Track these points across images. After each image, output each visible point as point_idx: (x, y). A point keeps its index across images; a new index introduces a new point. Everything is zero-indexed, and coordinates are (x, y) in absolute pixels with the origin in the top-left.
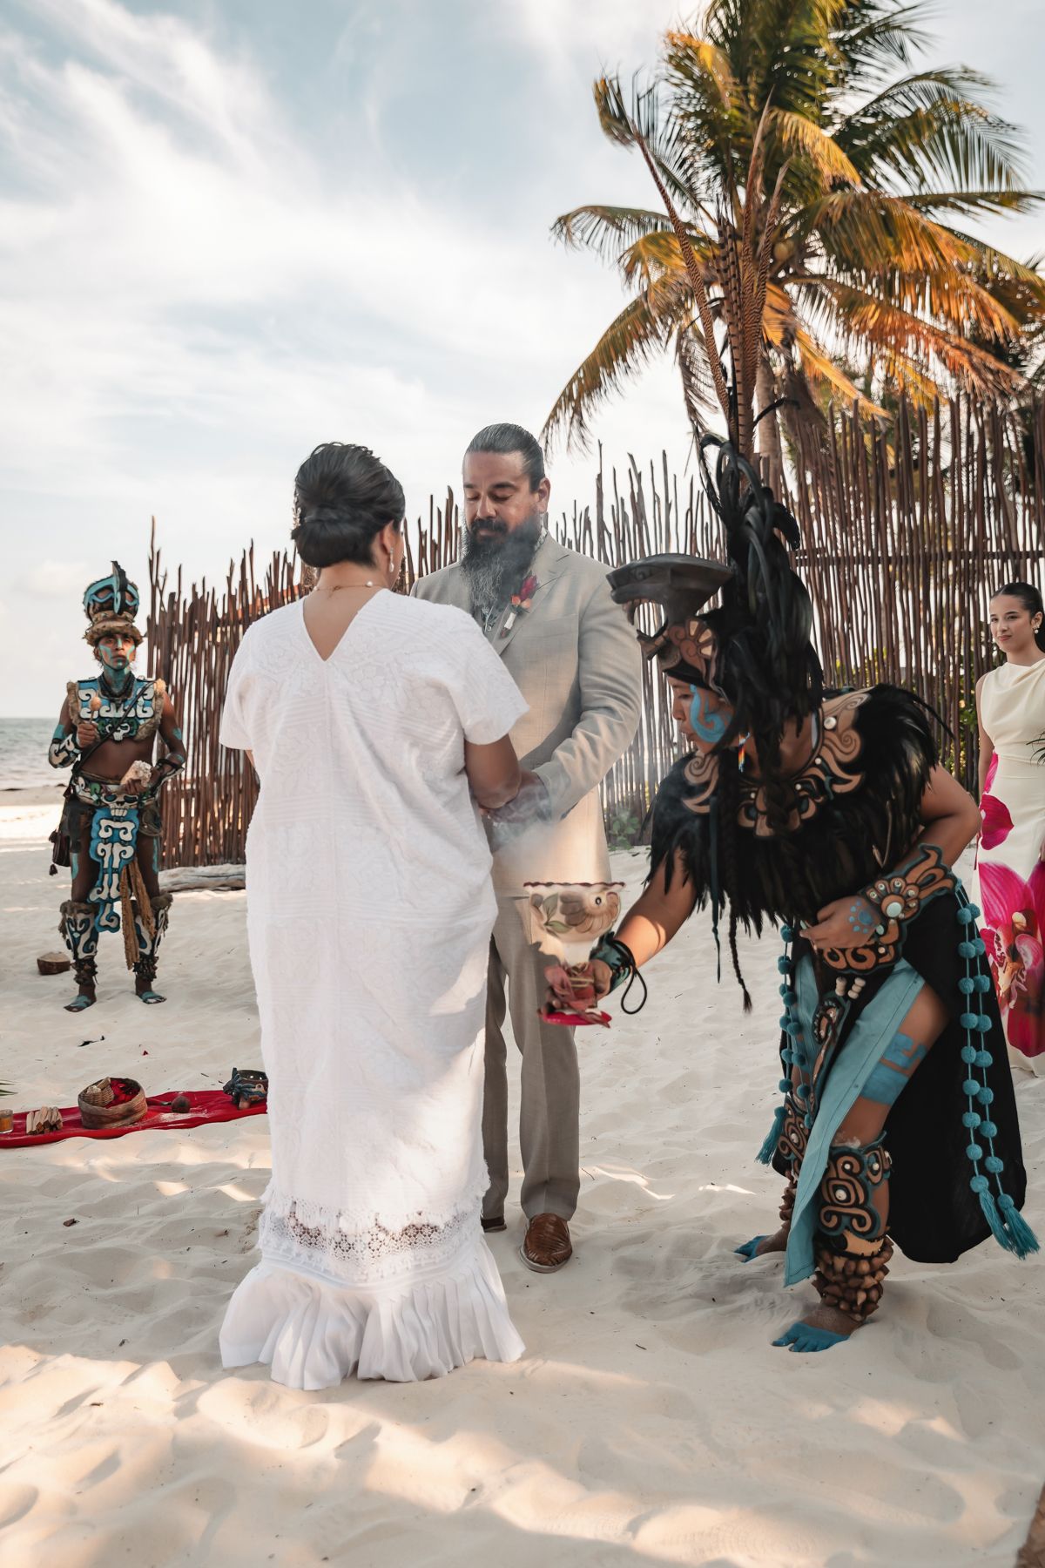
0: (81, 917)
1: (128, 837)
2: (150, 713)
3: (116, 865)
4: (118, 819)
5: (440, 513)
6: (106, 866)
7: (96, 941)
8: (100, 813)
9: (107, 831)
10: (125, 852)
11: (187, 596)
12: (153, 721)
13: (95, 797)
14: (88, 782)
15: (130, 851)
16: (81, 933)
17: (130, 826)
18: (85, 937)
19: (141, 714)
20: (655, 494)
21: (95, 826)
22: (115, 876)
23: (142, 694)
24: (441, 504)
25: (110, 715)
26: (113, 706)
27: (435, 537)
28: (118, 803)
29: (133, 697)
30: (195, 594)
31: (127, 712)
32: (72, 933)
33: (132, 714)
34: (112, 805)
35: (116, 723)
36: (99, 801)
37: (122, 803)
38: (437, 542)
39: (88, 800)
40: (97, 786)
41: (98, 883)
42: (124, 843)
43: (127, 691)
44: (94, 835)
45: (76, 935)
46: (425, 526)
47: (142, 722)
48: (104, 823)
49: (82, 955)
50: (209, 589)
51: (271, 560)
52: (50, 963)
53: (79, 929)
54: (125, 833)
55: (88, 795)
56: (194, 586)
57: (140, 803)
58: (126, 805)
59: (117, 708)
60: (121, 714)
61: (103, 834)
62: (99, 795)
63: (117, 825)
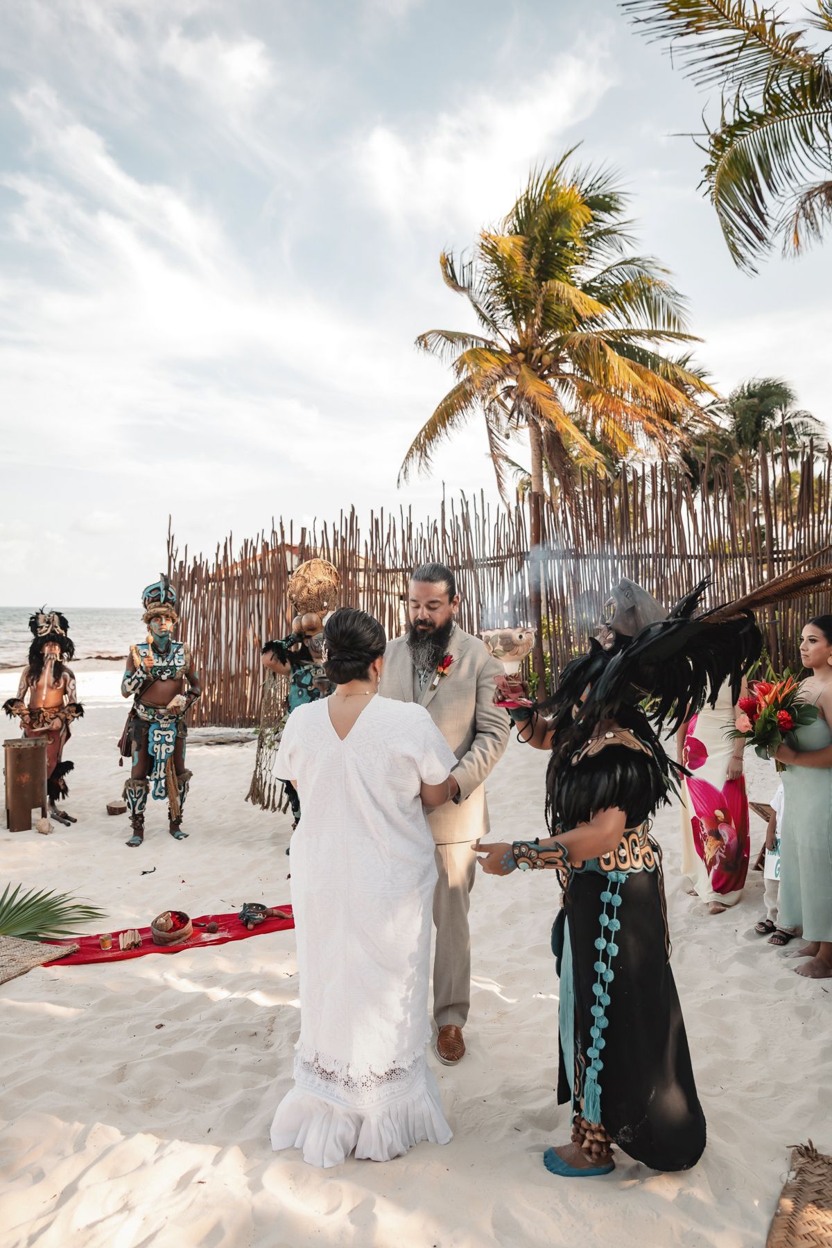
0: (138, 788)
1: (171, 740)
2: (183, 663)
3: (163, 757)
4: (165, 730)
5: (346, 520)
6: (158, 758)
7: (145, 803)
8: (153, 726)
9: (158, 737)
10: (169, 749)
11: (190, 563)
12: (185, 667)
13: (151, 717)
14: (147, 708)
15: (172, 748)
16: (138, 798)
17: (171, 733)
18: (140, 800)
19: (177, 664)
20: (476, 514)
21: (150, 734)
22: (163, 764)
23: (177, 652)
24: (347, 515)
25: (159, 665)
26: (160, 659)
27: (344, 534)
28: (165, 720)
29: (171, 653)
30: (195, 562)
31: (169, 662)
32: (132, 798)
33: (172, 664)
34: (161, 721)
35: (163, 670)
36: (153, 719)
37: (167, 720)
38: (344, 537)
39: (146, 719)
40: (152, 711)
41: (154, 769)
42: (168, 744)
43: (168, 650)
44: (150, 740)
45: (135, 800)
46: (338, 528)
47: (178, 668)
48: (156, 732)
49: (137, 812)
50: (204, 560)
51: (243, 544)
52: (115, 808)
53: (137, 796)
54: (168, 738)
55: (146, 715)
56: (195, 558)
57: (177, 719)
58: (170, 720)
59: (163, 660)
60: (165, 664)
61: (156, 739)
62: (154, 716)
63: (164, 733)
